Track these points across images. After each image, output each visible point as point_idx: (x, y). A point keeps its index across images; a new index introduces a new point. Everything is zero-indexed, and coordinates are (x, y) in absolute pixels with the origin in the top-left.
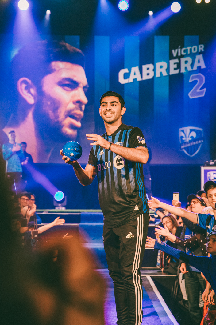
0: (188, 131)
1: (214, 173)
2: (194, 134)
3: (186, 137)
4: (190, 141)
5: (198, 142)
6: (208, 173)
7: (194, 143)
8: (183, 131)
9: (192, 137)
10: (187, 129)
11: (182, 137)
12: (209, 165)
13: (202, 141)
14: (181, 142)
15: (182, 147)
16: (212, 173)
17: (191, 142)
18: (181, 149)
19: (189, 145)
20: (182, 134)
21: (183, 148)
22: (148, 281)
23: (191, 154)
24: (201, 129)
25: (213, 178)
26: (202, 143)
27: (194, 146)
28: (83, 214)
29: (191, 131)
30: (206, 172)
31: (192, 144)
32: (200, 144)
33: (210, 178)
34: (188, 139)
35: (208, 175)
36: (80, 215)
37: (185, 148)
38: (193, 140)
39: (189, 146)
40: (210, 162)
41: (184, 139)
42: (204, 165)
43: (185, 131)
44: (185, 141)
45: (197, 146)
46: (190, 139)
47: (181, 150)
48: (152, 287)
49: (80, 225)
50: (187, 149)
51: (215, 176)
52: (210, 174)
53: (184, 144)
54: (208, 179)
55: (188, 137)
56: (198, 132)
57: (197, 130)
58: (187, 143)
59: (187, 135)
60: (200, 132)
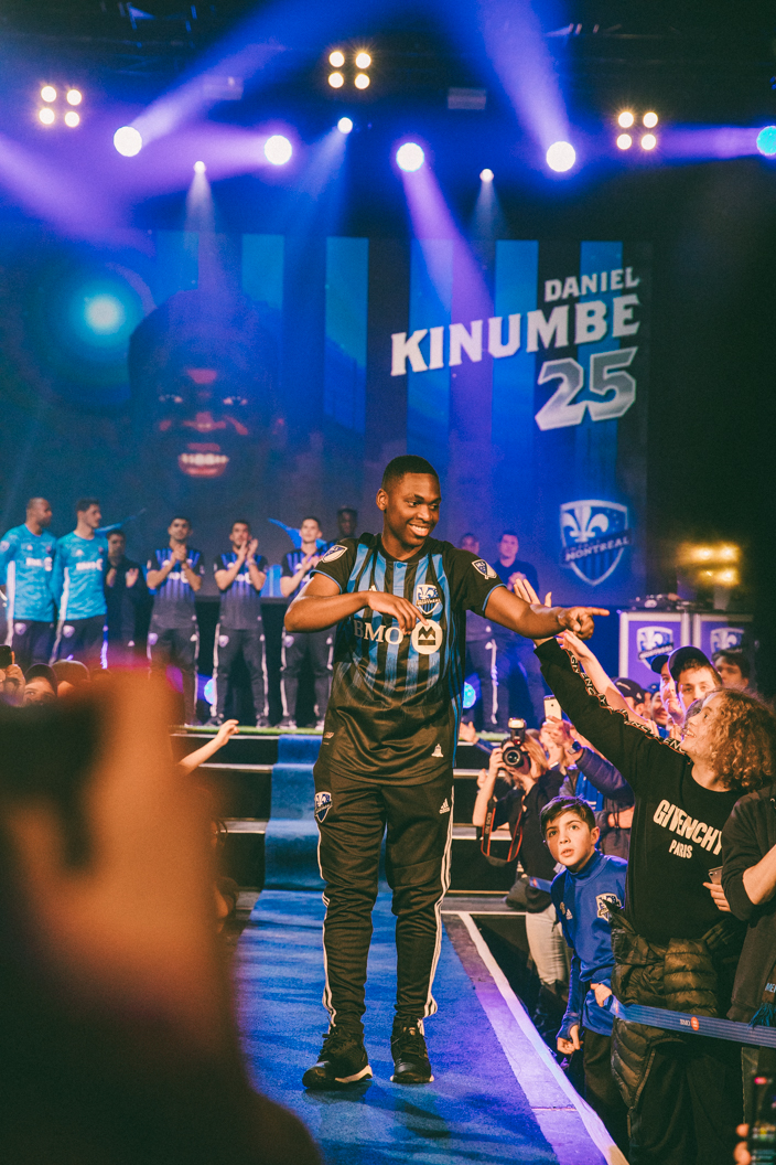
0: (587, 513)
1: (656, 633)
2: (602, 522)
3: (579, 529)
4: (591, 541)
5: (614, 544)
6: (640, 631)
7: (603, 547)
8: (572, 512)
9: (596, 529)
10: (584, 507)
11: (569, 529)
12: (642, 609)
13: (625, 542)
14: (565, 544)
15: (569, 557)
16: (650, 631)
17: (595, 544)
18: (565, 562)
19: (588, 551)
20: (568, 520)
21: (571, 560)
22: (464, 927)
23: (593, 577)
24: (623, 509)
25: (654, 645)
26: (623, 546)
27: (601, 553)
28: (285, 740)
29: (595, 511)
30: (634, 626)
31: (596, 548)
32: (619, 548)
33: (644, 644)
34: (586, 535)
35: (640, 638)
36: (276, 741)
37: (576, 561)
38: (601, 537)
39: (589, 555)
40: (646, 600)
41: (573, 534)
42: (627, 609)
43: (577, 513)
44: (577, 541)
45: (612, 553)
46: (593, 535)
47: (566, 566)
48: (474, 945)
49: (275, 770)
50: (581, 562)
51: (660, 639)
52: (644, 634)
53: (573, 549)
54: (640, 649)
55: (587, 529)
56: (615, 515)
57: (612, 511)
58: (582, 546)
59: (584, 523)
60: (621, 515)
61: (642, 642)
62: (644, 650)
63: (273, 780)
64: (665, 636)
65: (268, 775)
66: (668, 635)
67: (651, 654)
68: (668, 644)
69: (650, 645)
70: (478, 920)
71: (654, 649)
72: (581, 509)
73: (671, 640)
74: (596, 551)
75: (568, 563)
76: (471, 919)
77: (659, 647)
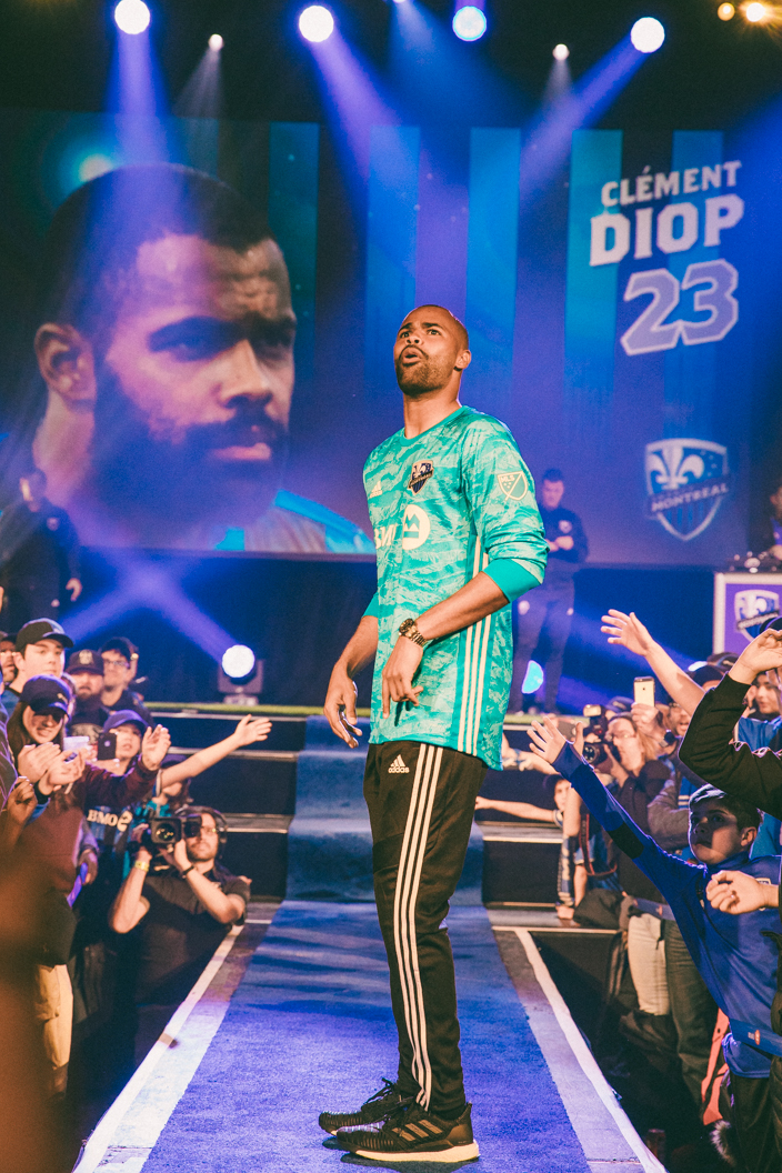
0: (678, 454)
1: (758, 598)
2: (696, 465)
3: (668, 474)
4: (682, 489)
5: (710, 492)
6: (739, 595)
7: (697, 495)
8: (659, 453)
9: (689, 474)
10: (674, 447)
11: (655, 473)
12: (742, 569)
13: (724, 489)
14: (650, 490)
15: (656, 506)
16: (751, 595)
17: (687, 491)
18: (651, 513)
19: (678, 500)
20: (655, 463)
21: (658, 511)
22: (521, 946)
23: (685, 531)
24: (720, 449)
25: (756, 613)
26: (722, 494)
27: (694, 503)
28: (314, 722)
29: (688, 452)
30: (732, 590)
31: (688, 496)
32: (715, 497)
33: (744, 612)
34: (676, 481)
35: (738, 604)
36: (303, 723)
37: (664, 511)
38: (694, 483)
39: (679, 505)
40: (747, 558)
41: (661, 479)
42: (725, 570)
43: (666, 453)
44: (665, 488)
45: (706, 504)
46: (684, 480)
47: (652, 518)
48: (531, 967)
49: (300, 758)
50: (671, 514)
51: (763, 606)
52: (743, 599)
53: (661, 497)
54: (738, 617)
55: (677, 474)
56: (711, 457)
57: (709, 453)
58: (672, 494)
59: (674, 468)
60: (718, 457)
61: (741, 609)
62: (744, 618)
63: (298, 770)
64: (769, 602)
65: (292, 765)
66: (773, 601)
67: (752, 623)
68: (773, 611)
69: (751, 612)
70: (538, 939)
71: (755, 617)
72: (670, 451)
73: (777, 607)
74: (688, 500)
75: (655, 513)
76: (529, 936)
77: (762, 614)
